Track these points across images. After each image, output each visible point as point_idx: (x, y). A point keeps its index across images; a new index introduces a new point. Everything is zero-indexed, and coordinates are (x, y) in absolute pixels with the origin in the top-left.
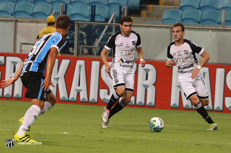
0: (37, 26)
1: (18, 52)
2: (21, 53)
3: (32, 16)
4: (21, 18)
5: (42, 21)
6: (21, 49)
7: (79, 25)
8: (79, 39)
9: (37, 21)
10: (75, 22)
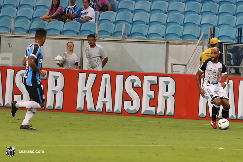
0: (187, 47)
1: (169, 72)
2: (172, 73)
3: (182, 38)
4: (172, 40)
5: (191, 43)
6: (173, 69)
7: (226, 46)
8: (227, 60)
9: (187, 43)
10: (223, 44)
